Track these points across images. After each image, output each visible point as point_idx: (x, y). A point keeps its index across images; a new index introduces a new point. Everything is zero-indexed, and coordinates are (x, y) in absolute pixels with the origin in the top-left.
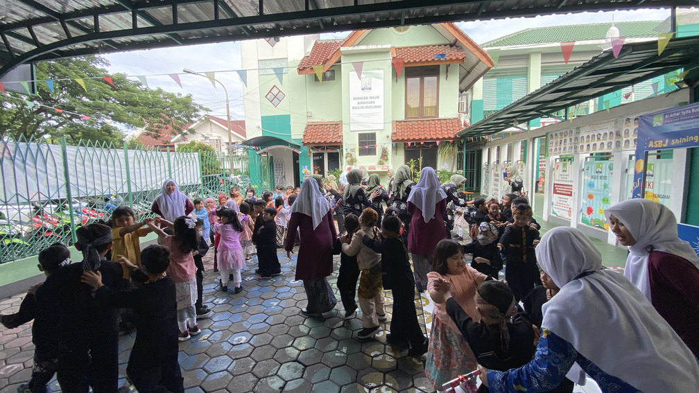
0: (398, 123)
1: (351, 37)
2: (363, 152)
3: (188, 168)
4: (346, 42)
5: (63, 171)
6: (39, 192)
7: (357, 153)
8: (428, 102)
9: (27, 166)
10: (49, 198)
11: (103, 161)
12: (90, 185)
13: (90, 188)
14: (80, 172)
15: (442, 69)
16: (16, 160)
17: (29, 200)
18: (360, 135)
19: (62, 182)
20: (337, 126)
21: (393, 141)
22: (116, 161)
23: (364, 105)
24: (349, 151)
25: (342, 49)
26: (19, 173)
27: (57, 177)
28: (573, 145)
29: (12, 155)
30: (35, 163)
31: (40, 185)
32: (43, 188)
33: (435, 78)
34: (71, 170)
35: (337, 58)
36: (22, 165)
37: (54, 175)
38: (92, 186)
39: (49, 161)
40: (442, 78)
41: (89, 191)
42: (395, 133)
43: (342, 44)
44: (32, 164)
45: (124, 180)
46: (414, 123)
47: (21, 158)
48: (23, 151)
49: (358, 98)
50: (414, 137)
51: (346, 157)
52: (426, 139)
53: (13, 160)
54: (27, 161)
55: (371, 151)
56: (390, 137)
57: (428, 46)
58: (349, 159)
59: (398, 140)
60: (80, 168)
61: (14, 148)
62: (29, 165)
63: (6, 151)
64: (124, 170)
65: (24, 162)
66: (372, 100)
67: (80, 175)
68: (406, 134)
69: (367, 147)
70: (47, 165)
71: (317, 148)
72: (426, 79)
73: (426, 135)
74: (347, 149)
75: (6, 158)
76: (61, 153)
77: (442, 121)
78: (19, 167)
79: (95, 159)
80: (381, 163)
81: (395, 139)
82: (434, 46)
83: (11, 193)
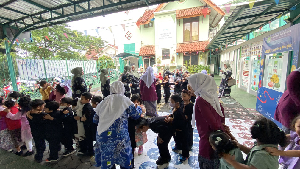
0: (180, 44)
1: (158, 7)
2: (164, 58)
3: (91, 66)
4: (156, 10)
5: (44, 68)
6: (36, 76)
7: (161, 58)
8: (194, 34)
9: (31, 67)
10: (39, 78)
11: (58, 65)
12: (54, 73)
13: (54, 75)
14: (50, 69)
15: (201, 18)
16: (27, 65)
17: (32, 79)
18: (163, 50)
19: (44, 72)
20: (153, 47)
21: (177, 52)
22: (63, 64)
23: (164, 37)
24: (158, 58)
25: (154, 13)
26: (29, 70)
27: (42, 71)
28: (249, 52)
29: (26, 63)
30: (34, 66)
31: (36, 74)
32: (37, 75)
33: (197, 22)
34: (47, 68)
35: (153, 17)
36: (29, 67)
37: (41, 70)
38: (55, 74)
39: (39, 65)
40: (201, 22)
41: (53, 75)
42: (178, 49)
43: (154, 11)
44: (33, 67)
45: (66, 72)
46: (187, 44)
47: (29, 65)
48: (29, 62)
49: (162, 34)
50: (186, 50)
51: (157, 61)
52: (192, 51)
53: (26, 65)
54: (31, 66)
55: (168, 57)
56: (176, 51)
57: (194, 8)
58: (158, 61)
59: (179, 52)
60: (50, 67)
61: (26, 61)
62: (32, 67)
63: (24, 62)
64: (66, 68)
65: (30, 66)
66: (168, 35)
67: (50, 70)
68: (183, 49)
69: (165, 56)
70: (38, 67)
71: (146, 57)
72: (193, 23)
73: (192, 49)
74: (157, 57)
75: (24, 65)
76: (43, 62)
77: (200, 42)
78: (28, 67)
79: (55, 64)
80: (172, 63)
81: (178, 51)
82: (196, 8)
83: (26, 76)
